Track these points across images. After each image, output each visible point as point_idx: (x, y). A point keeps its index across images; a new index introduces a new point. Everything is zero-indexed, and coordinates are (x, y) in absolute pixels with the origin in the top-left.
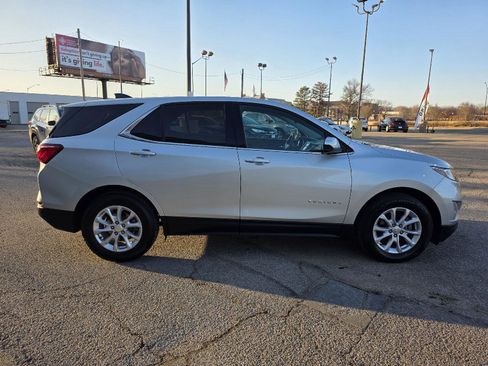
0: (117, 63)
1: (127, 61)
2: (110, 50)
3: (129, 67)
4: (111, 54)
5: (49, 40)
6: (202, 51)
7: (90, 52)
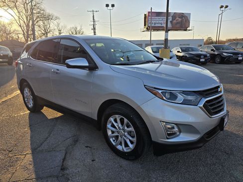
0: (175, 21)
1: (180, 19)
2: (172, 15)
3: (181, 22)
4: (172, 17)
5: (145, 15)
6: (220, 6)
7: (162, 18)
